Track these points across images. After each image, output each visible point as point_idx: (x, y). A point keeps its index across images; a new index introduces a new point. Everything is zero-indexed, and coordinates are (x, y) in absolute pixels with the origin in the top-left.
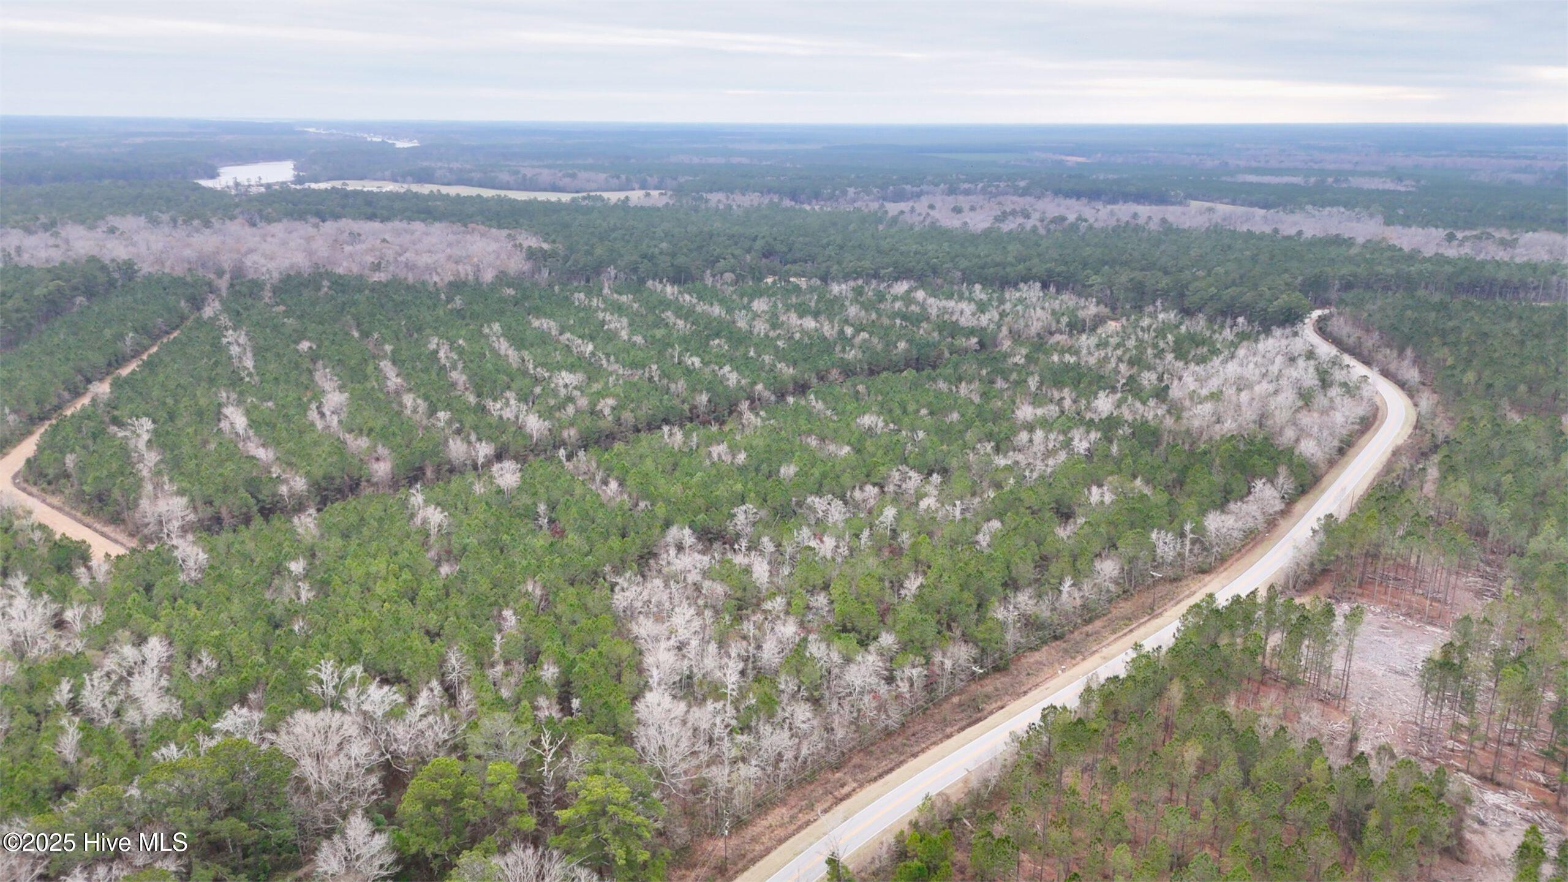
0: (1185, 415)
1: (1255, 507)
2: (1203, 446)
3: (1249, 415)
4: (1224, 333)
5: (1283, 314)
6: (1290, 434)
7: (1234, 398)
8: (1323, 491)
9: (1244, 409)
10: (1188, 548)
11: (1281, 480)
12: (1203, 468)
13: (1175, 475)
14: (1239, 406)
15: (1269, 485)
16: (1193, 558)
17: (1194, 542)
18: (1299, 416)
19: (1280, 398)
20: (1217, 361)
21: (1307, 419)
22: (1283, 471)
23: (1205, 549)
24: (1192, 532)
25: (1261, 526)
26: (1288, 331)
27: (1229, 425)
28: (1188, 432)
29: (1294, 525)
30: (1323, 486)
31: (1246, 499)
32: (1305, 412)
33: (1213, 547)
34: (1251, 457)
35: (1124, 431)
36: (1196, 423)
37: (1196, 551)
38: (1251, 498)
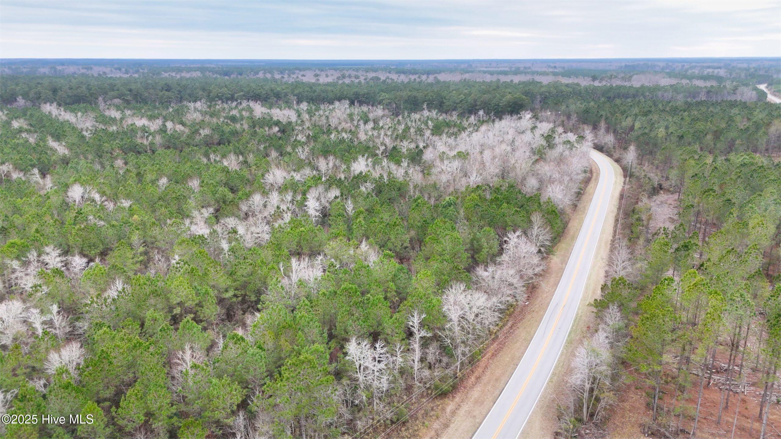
0: (434, 171)
1: (512, 272)
2: (447, 198)
3: (493, 169)
4: (470, 119)
5: (510, 106)
6: (532, 183)
7: (479, 158)
8: (574, 238)
9: (487, 164)
10: (417, 355)
11: (535, 230)
12: (445, 222)
13: (413, 233)
14: (483, 163)
15: (524, 238)
16: (427, 373)
17: (425, 343)
18: (538, 166)
19: (518, 154)
20: (464, 135)
21: (545, 169)
22: (536, 218)
23: (445, 350)
24: (422, 325)
25: (522, 298)
26: (515, 117)
27: (474, 179)
28: (435, 186)
29: (556, 284)
30: (571, 232)
31: (498, 259)
32: (542, 163)
33: (456, 347)
34: (499, 206)
35: (365, 188)
36: (444, 178)
37: (431, 358)
38: (505, 257)
